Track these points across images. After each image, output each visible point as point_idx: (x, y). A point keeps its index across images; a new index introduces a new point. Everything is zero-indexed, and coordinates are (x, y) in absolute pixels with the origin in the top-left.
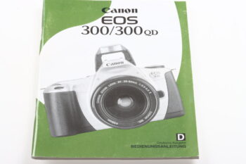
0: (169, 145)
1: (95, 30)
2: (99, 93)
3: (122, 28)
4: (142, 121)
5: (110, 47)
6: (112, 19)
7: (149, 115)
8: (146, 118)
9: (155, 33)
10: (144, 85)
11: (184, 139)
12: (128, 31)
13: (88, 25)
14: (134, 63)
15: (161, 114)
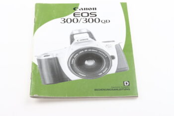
0: (119, 88)
1: (69, 21)
2: (73, 58)
3: (86, 19)
4: (101, 74)
5: (79, 30)
6: (80, 14)
7: (105, 71)
8: (104, 72)
9: (108, 21)
10: (102, 52)
11: (129, 85)
12: (91, 20)
13: (64, 18)
14: (95, 40)
15: (113, 70)
